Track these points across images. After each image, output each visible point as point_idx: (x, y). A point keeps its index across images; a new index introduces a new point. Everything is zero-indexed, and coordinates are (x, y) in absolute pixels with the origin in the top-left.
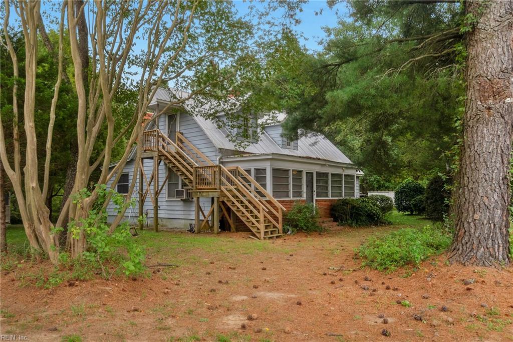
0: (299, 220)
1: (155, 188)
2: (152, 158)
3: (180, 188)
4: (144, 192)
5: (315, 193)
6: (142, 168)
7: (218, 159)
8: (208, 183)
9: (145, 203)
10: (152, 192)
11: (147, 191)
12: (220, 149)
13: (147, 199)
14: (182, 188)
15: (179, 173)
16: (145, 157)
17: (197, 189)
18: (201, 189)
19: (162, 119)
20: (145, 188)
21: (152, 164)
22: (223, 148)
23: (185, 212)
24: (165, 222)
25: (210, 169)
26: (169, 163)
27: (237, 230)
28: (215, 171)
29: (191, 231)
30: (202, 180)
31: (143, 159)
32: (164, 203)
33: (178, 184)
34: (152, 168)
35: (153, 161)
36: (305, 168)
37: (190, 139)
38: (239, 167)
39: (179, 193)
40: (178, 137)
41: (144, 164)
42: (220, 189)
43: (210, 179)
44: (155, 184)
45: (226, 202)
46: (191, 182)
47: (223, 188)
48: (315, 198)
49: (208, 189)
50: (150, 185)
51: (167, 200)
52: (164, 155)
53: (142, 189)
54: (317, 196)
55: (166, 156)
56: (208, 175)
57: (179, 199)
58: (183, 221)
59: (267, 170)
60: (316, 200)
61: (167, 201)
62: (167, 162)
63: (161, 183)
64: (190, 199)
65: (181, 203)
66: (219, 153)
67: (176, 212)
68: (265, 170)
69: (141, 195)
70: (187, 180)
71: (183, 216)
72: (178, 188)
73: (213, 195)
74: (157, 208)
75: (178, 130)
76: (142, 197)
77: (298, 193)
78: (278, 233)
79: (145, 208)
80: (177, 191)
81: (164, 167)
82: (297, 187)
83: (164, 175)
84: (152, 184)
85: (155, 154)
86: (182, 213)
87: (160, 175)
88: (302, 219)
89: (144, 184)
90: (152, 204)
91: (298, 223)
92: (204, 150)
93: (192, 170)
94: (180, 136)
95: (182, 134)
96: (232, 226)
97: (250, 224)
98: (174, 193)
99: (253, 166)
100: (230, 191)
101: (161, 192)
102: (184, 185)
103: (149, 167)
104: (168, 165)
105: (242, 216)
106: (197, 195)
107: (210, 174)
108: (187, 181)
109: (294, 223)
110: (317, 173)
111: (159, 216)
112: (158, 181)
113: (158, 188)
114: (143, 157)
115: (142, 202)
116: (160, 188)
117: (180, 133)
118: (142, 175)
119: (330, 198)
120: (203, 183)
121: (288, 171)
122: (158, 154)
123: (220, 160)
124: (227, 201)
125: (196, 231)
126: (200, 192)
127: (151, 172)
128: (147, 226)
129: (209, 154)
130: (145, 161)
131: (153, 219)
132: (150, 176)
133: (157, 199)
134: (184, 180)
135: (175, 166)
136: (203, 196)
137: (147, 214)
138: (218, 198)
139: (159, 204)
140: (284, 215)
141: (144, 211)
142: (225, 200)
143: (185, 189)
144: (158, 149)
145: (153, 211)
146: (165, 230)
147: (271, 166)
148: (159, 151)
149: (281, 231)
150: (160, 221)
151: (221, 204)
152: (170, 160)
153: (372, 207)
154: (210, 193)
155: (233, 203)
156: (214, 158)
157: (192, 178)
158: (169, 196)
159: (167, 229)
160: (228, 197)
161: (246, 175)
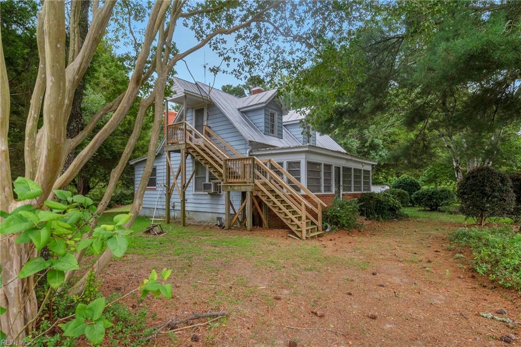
0: (341, 217)
1: (182, 181)
2: (179, 151)
3: (207, 181)
4: (171, 185)
5: (341, 188)
6: (169, 161)
7: (247, 152)
8: (237, 176)
9: (172, 196)
10: (180, 185)
11: (174, 184)
12: (250, 142)
13: (174, 192)
14: (210, 181)
15: (208, 166)
16: (172, 149)
17: (227, 183)
18: (231, 183)
19: (189, 114)
20: (172, 181)
21: (180, 158)
22: (254, 140)
23: (213, 206)
24: (191, 215)
25: (240, 162)
26: (196, 155)
27: (271, 227)
28: (245, 165)
29: (221, 226)
30: (231, 174)
31: (169, 152)
32: (191, 197)
33: (205, 177)
34: (179, 162)
35: (180, 154)
36: (335, 163)
37: (218, 132)
38: (272, 159)
39: (206, 187)
40: (206, 130)
41: (171, 158)
42: (254, 183)
43: (240, 173)
44: (182, 177)
45: (260, 197)
46: (221, 175)
47: (256, 181)
48: (342, 192)
49: (238, 183)
50: (177, 179)
51: (194, 193)
52: (191, 148)
53: (169, 183)
54: (343, 190)
55: (194, 149)
56: (237, 168)
57: (207, 193)
58: (210, 214)
59: (301, 163)
60: (343, 194)
61: (194, 195)
62: (195, 154)
63: (188, 177)
64: (218, 193)
65: (208, 197)
66: (249, 145)
67: (203, 206)
68: (299, 163)
69: (168, 189)
70: (216, 173)
71: (210, 209)
72: (205, 182)
73: (245, 189)
74: (184, 201)
75: (205, 123)
76: (168, 191)
77: (328, 188)
78: (318, 231)
79: (172, 200)
80: (204, 184)
81: (191, 161)
82: (328, 181)
83: (191, 169)
84: (180, 177)
85: (183, 147)
86: (210, 207)
87: (187, 169)
88: (344, 216)
89: (171, 178)
90: (178, 197)
91: (339, 220)
92: (232, 144)
93: (222, 163)
94: (208, 129)
95: (210, 127)
96: (265, 222)
97: (289, 222)
98: (201, 187)
99: (285, 159)
100: (264, 184)
101: (189, 186)
102: (212, 178)
103: (176, 160)
104: (196, 158)
105: (279, 213)
106: (227, 189)
107: (240, 167)
108: (216, 175)
109: (335, 220)
110: (343, 168)
111: (187, 209)
112: (185, 175)
113: (185, 181)
114: (169, 149)
115: (169, 195)
116: (187, 182)
117: (208, 127)
118: (169, 168)
119: (353, 192)
120: (232, 176)
121: (320, 164)
122: (186, 147)
123: (250, 152)
124: (262, 196)
125: (227, 227)
126: (231, 186)
127: (178, 166)
128: (174, 218)
129: (237, 147)
130: (172, 155)
131: (180, 211)
132: (177, 170)
133: (184, 193)
134: (213, 173)
135: (203, 158)
136: (234, 190)
137: (174, 207)
138: (252, 192)
139: (186, 197)
140: (324, 212)
141: (171, 204)
142: (259, 194)
143: (213, 182)
144: (186, 141)
145: (180, 204)
146: (192, 223)
147: (305, 159)
148: (186, 144)
149: (320, 229)
150: (186, 213)
151: (254, 199)
152: (198, 153)
153: (393, 201)
154: (242, 187)
155: (269, 198)
156: (243, 151)
157: (222, 171)
158: (196, 189)
159: (194, 222)
160: (263, 191)
161: (279, 168)
